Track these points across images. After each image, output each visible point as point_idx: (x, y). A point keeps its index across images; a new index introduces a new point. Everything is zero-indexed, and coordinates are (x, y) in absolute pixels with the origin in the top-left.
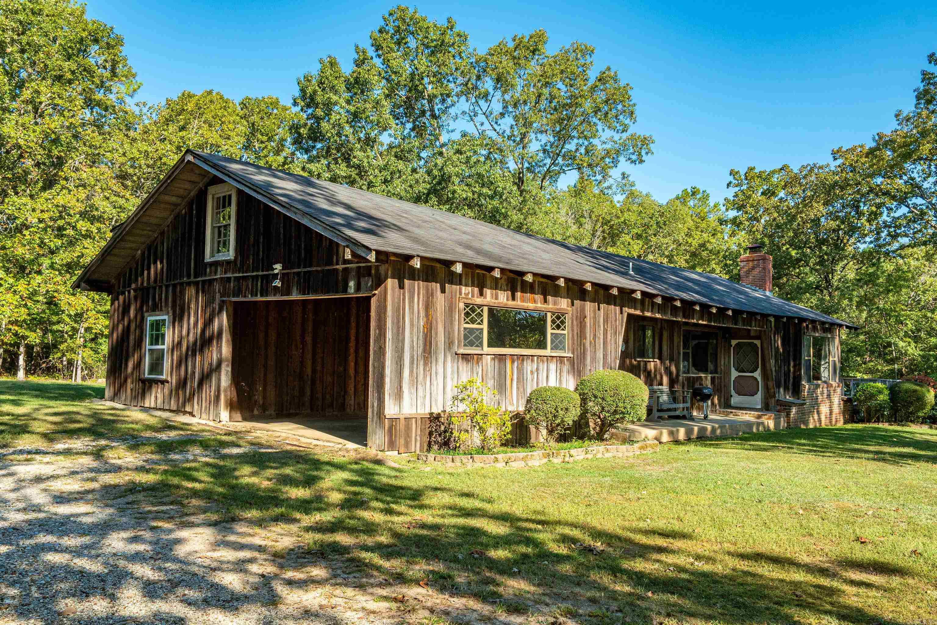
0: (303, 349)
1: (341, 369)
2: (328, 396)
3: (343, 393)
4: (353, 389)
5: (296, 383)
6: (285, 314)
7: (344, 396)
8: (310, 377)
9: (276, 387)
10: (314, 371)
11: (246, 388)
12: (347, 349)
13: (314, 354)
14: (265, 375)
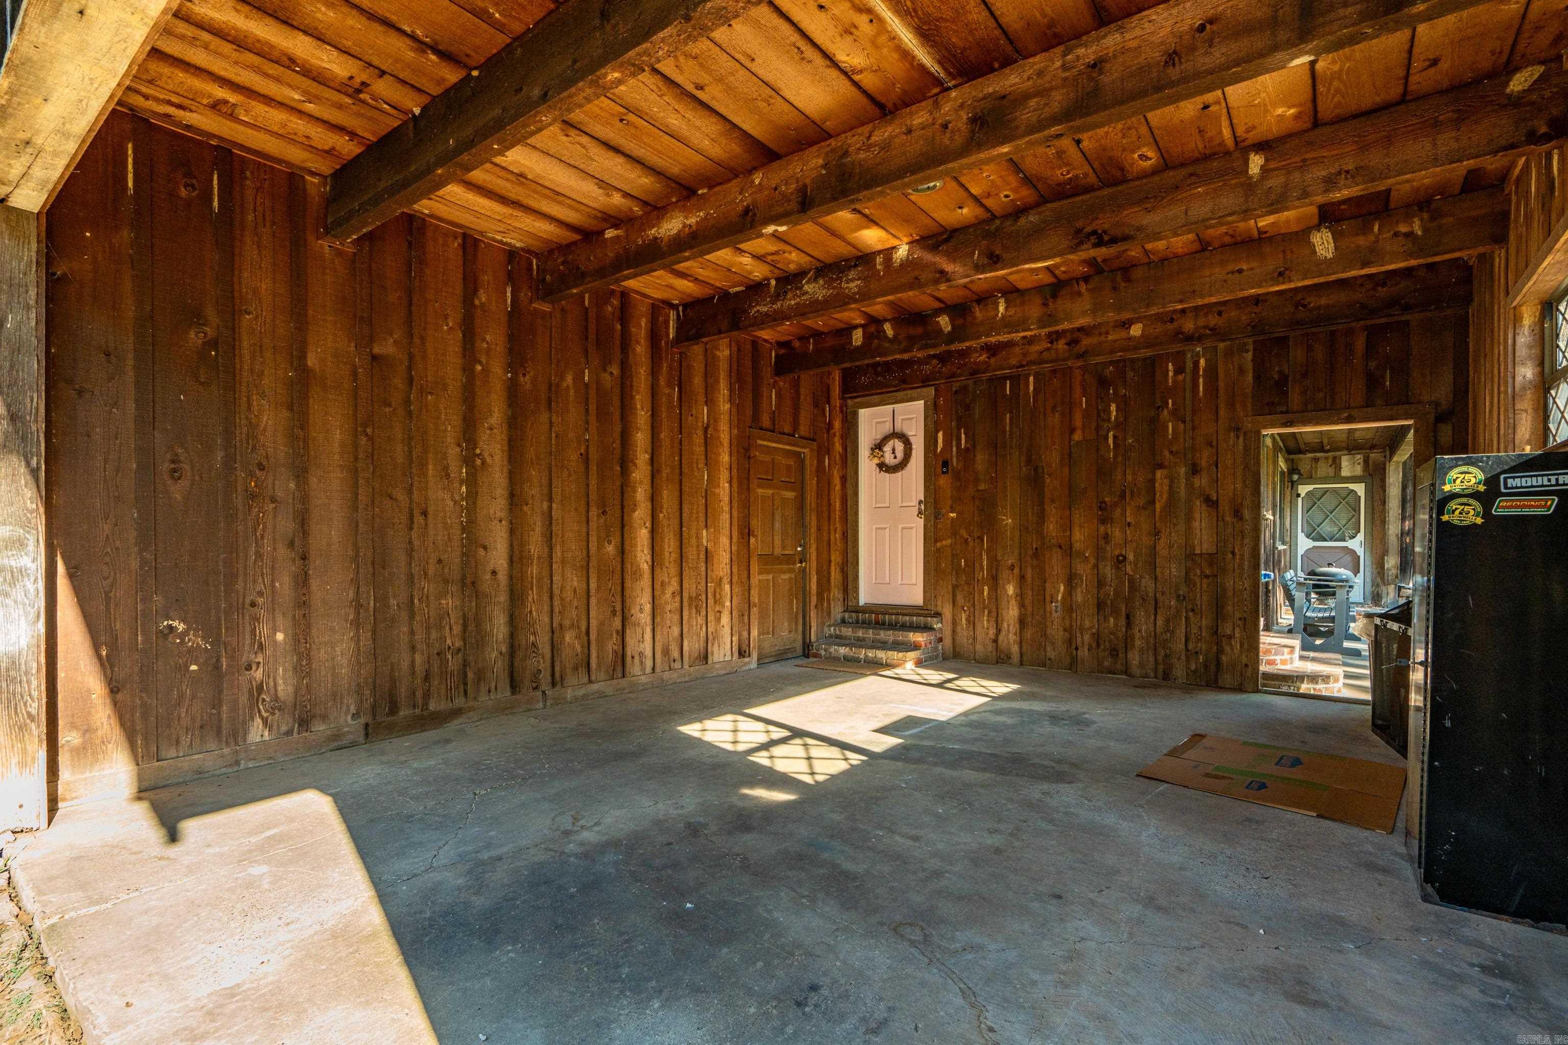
0: (472, 481)
1: (610, 549)
2: (569, 637)
3: (617, 623)
4: (648, 607)
5: (449, 603)
6: (386, 347)
7: (622, 634)
8: (502, 577)
9: (357, 624)
10: (517, 558)
11: (195, 640)
12: (625, 488)
13: (515, 499)
14: (302, 581)
